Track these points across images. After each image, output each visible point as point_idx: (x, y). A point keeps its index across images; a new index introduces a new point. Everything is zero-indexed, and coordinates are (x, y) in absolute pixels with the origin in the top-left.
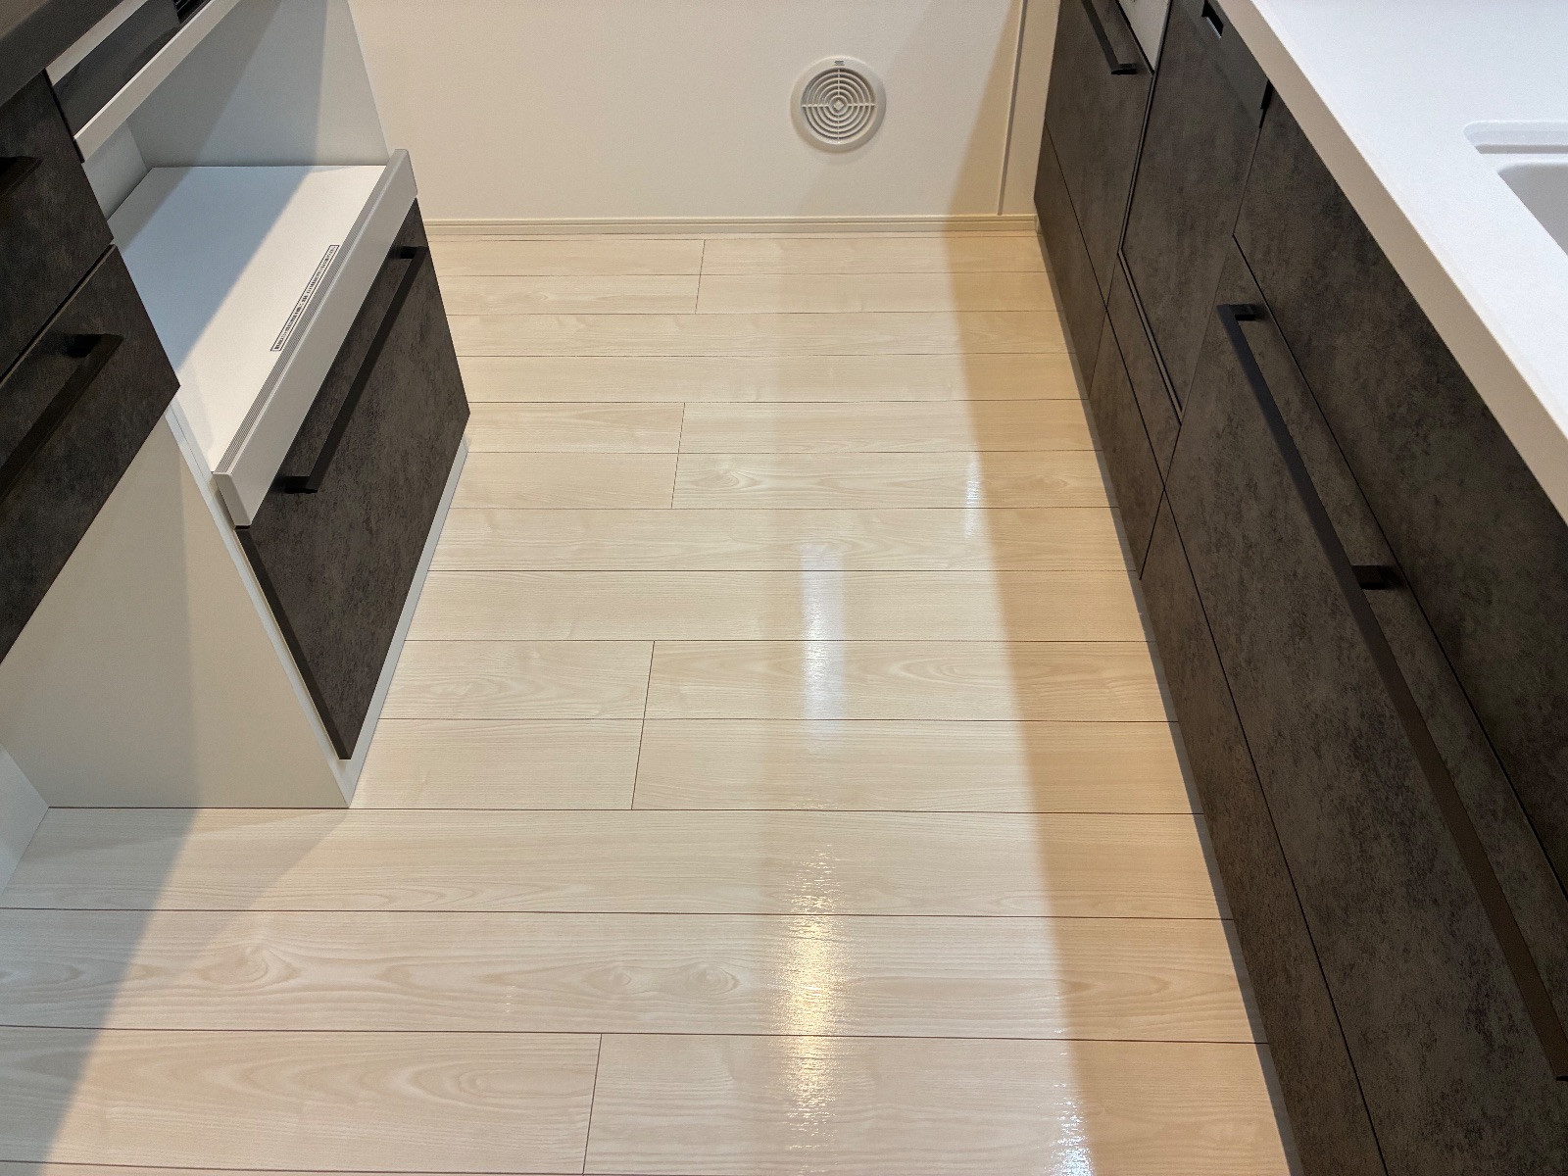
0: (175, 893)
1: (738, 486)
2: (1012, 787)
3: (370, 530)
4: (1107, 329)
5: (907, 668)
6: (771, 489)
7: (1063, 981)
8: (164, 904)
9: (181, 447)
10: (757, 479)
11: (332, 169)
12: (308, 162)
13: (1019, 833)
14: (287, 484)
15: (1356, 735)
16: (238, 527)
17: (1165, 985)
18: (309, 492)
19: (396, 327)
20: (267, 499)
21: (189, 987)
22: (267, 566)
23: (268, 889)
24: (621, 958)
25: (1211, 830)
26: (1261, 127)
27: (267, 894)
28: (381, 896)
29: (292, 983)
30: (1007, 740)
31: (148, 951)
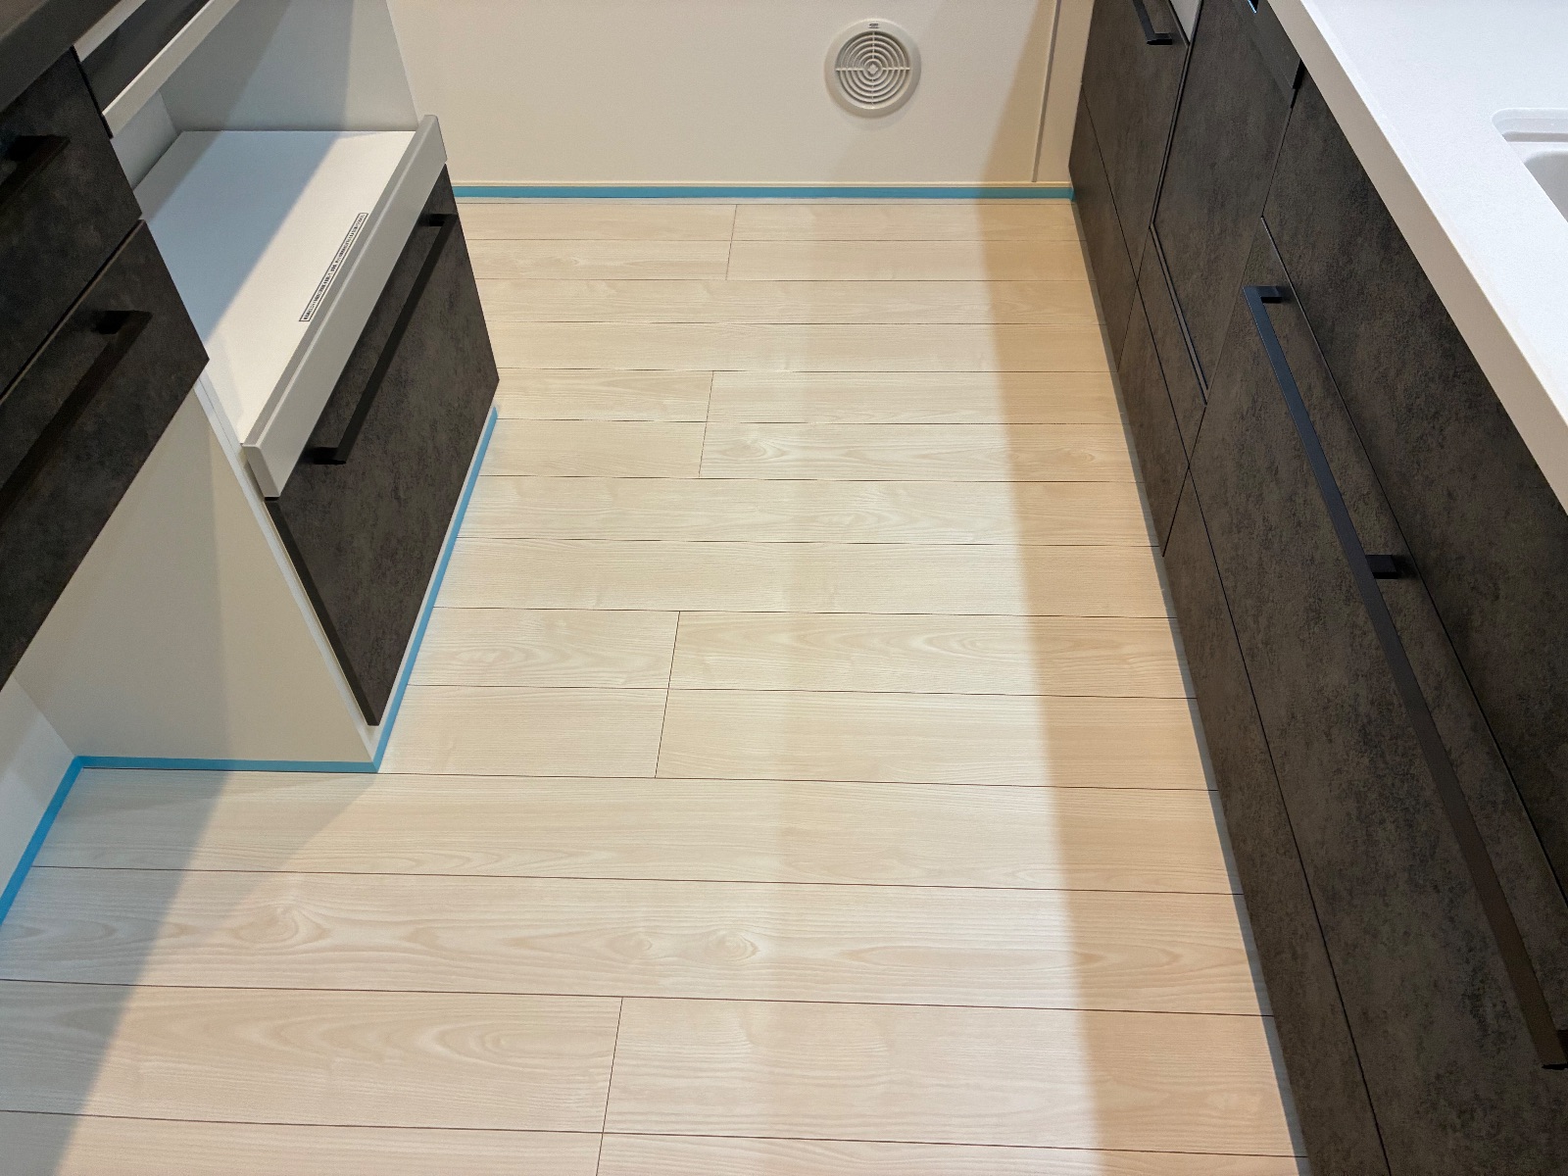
0: (206, 855)
1: (764, 457)
2: (1031, 763)
3: (398, 498)
4: (1137, 303)
5: (930, 642)
6: (797, 460)
7: (1076, 953)
8: (195, 864)
9: (210, 420)
10: (785, 449)
11: (361, 135)
12: (338, 128)
13: (1036, 808)
14: (315, 455)
15: (1365, 721)
16: (267, 499)
17: (1176, 957)
18: (337, 463)
19: (425, 295)
20: (296, 471)
21: (222, 945)
22: (296, 536)
23: (299, 851)
24: (642, 924)
25: (1225, 806)
26: (1292, 107)
27: (296, 856)
28: (410, 859)
29: (322, 943)
30: (1026, 715)
31: (180, 911)
